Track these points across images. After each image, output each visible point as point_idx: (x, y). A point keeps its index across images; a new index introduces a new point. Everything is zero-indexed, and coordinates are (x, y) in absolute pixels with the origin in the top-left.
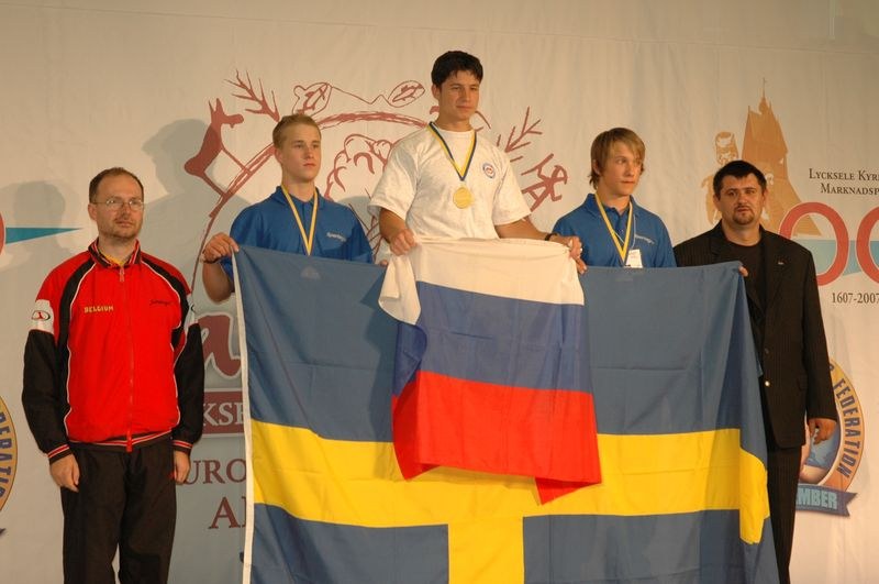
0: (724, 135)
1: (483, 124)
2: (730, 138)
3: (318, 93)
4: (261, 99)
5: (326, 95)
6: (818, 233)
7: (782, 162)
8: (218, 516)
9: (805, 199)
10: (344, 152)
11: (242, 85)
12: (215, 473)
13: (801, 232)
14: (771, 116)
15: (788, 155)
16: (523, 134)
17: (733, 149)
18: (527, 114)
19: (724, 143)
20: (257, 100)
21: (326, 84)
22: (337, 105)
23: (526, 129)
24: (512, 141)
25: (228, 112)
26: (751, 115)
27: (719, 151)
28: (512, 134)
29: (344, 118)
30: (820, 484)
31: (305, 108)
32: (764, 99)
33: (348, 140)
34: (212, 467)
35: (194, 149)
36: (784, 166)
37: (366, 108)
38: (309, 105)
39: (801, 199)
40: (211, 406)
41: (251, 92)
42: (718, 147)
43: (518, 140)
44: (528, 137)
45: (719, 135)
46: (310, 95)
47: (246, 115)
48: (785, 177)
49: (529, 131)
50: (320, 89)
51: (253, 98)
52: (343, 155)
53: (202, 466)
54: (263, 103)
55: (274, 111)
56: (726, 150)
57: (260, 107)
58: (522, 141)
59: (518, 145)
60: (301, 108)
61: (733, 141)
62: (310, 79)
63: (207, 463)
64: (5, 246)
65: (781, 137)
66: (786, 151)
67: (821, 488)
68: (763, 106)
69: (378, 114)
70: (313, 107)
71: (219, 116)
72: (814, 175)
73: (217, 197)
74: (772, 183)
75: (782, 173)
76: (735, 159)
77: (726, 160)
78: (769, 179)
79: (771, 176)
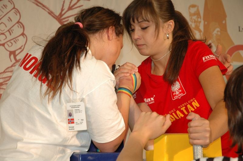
0: (193, 6)
2: (196, 8)
7: (224, 22)
9: (237, 43)
13: (235, 61)
15: (227, 19)
17: (197, 14)
19: (193, 10)
27: (191, 15)
36: (225, 25)
42: (190, 12)
43: (75, 4)
48: (226, 30)
56: (194, 14)
59: (76, 6)
61: (198, 9)
65: (223, 9)
72: (241, 29)
74: (219, 33)
75: (224, 28)
76: (199, 20)
77: (195, 20)
78: (218, 31)
79: (218, 29)
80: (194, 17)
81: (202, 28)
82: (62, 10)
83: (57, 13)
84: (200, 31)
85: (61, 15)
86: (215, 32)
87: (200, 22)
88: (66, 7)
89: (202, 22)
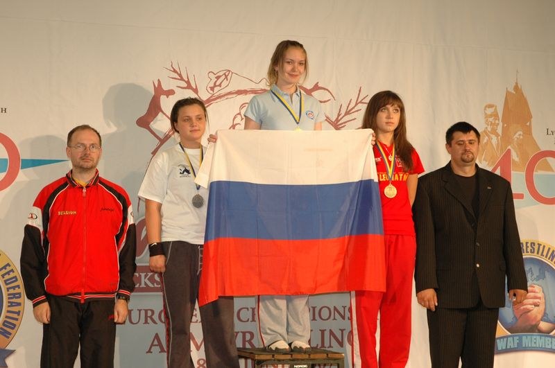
0: (490, 106)
1: (330, 97)
2: (494, 108)
3: (224, 77)
4: (187, 80)
5: (229, 77)
6: (553, 171)
7: (528, 124)
8: (152, 345)
9: (544, 147)
10: (239, 114)
11: (175, 71)
12: (151, 317)
13: (541, 169)
14: (522, 94)
15: (532, 119)
16: (357, 104)
17: (495, 115)
18: (360, 91)
19: (489, 111)
20: (184, 80)
21: (229, 71)
22: (236, 84)
23: (359, 100)
24: (349, 109)
25: (165, 87)
26: (508, 93)
27: (487, 116)
28: (349, 104)
29: (239, 92)
30: (552, 334)
31: (215, 86)
32: (517, 83)
33: (242, 106)
34: (149, 313)
35: (143, 111)
36: (529, 128)
37: (254, 86)
38: (217, 84)
39: (540, 148)
40: (150, 274)
41: (180, 75)
42: (486, 114)
43: (354, 108)
44: (360, 106)
45: (486, 107)
46: (218, 78)
47: (177, 90)
48: (530, 134)
49: (361, 102)
50: (225, 74)
51: (182, 79)
52: (239, 116)
53: (143, 313)
54: (188, 82)
55: (194, 87)
56: (491, 115)
57: (185, 85)
58: (356, 109)
59: (353, 110)
60: (212, 85)
61: (496, 109)
62: (219, 68)
63: (146, 311)
64: (21, 171)
65: (529, 108)
66: (531, 117)
67: (551, 337)
68: (516, 88)
69: (262, 90)
70: (220, 85)
71: (159, 91)
73: (157, 141)
74: (521, 137)
75: (528, 131)
76: (497, 122)
77: (491, 122)
78: (520, 135)
79: (521, 133)
80: (491, 119)
81: (500, 130)
82: (339, 115)
83: (334, 119)
84: (497, 135)
85: (337, 120)
86: (517, 135)
87: (498, 124)
88: (343, 112)
89: (501, 124)
